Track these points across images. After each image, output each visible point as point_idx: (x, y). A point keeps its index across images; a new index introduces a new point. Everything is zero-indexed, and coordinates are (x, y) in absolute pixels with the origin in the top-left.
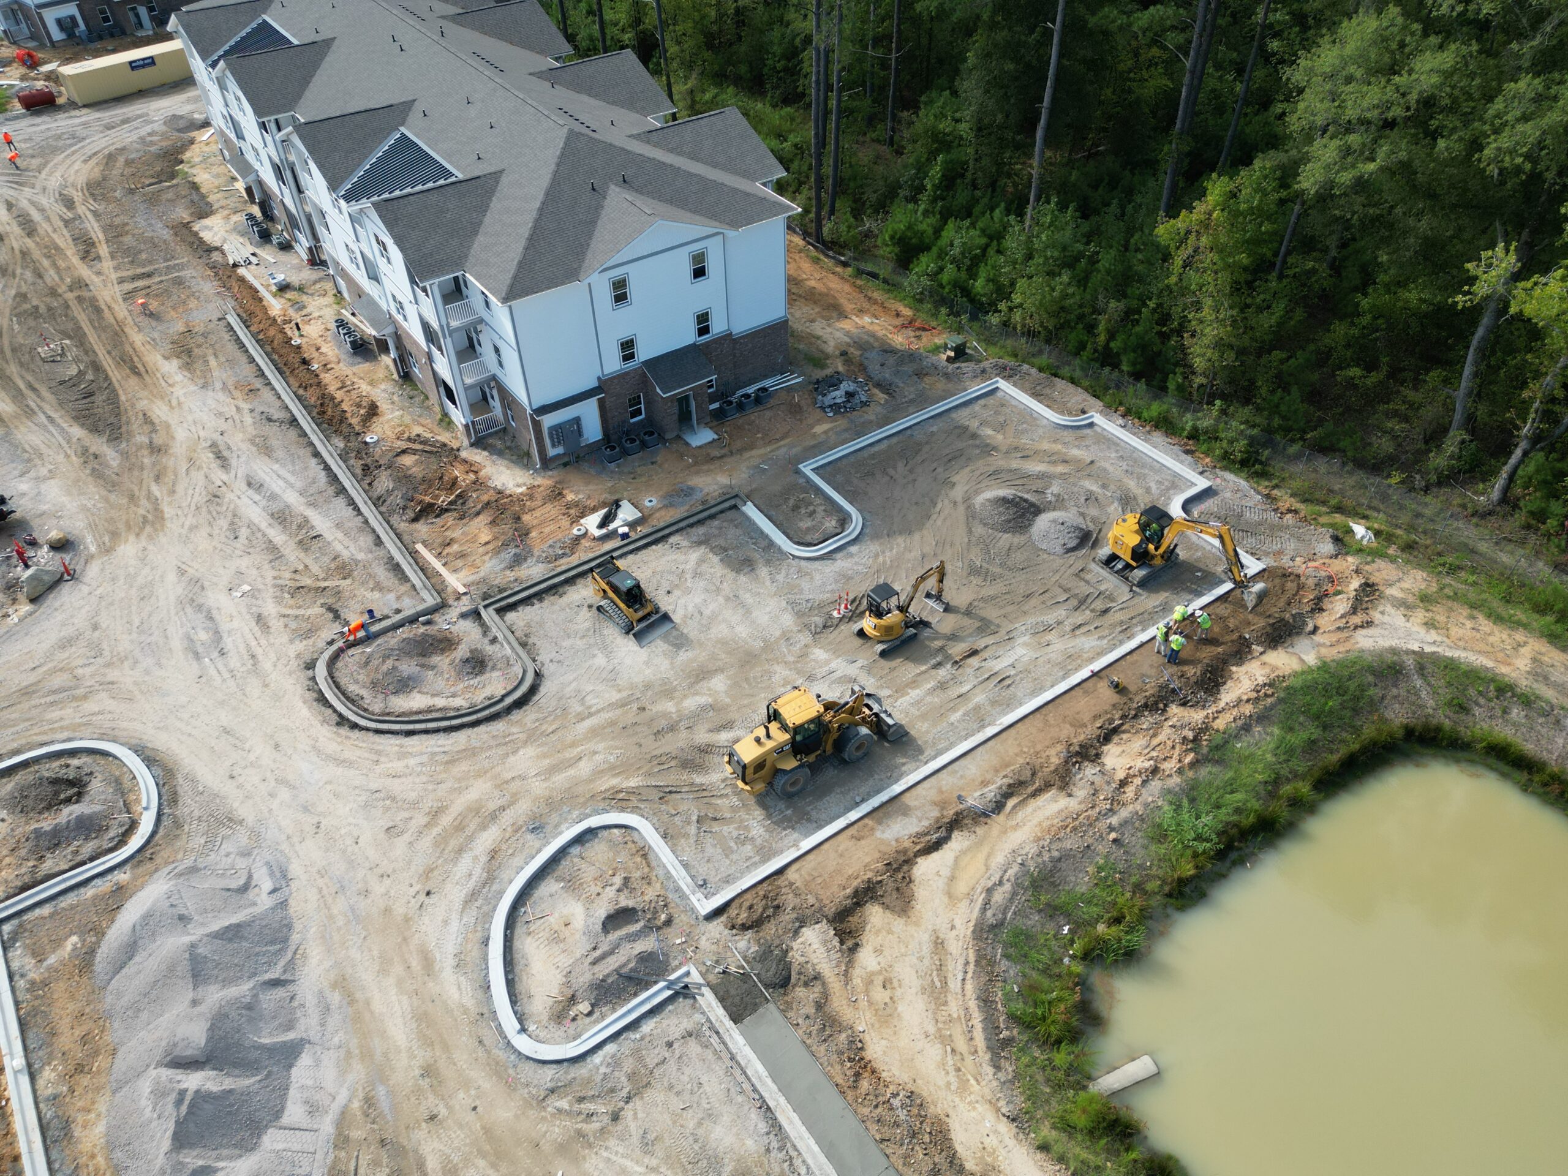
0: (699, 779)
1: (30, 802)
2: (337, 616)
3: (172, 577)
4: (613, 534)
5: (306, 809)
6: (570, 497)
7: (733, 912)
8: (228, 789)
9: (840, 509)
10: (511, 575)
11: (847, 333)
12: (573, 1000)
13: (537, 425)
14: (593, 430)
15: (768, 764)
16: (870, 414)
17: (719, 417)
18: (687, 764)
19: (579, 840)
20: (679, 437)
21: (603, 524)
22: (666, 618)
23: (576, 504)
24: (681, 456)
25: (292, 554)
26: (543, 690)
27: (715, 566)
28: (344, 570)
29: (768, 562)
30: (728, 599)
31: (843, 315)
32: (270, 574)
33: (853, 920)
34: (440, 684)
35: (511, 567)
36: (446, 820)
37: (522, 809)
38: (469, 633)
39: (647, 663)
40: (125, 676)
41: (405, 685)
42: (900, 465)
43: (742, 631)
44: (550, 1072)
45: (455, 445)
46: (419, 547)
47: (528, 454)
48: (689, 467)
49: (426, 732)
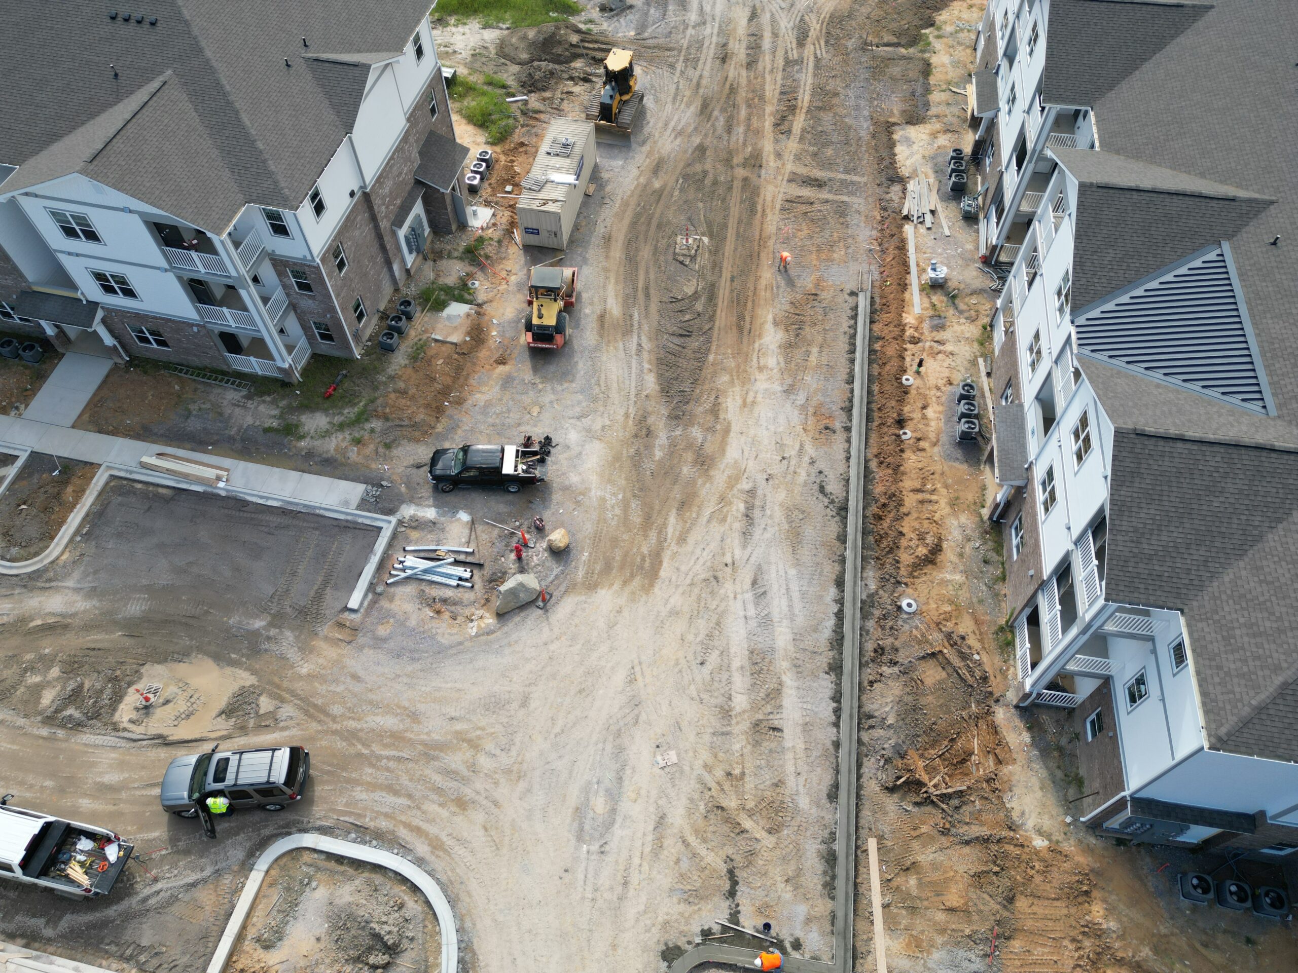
6: (1098, 913)
28: (777, 815)
32: (704, 753)
40: (511, 805)
45: (997, 689)
46: (872, 845)
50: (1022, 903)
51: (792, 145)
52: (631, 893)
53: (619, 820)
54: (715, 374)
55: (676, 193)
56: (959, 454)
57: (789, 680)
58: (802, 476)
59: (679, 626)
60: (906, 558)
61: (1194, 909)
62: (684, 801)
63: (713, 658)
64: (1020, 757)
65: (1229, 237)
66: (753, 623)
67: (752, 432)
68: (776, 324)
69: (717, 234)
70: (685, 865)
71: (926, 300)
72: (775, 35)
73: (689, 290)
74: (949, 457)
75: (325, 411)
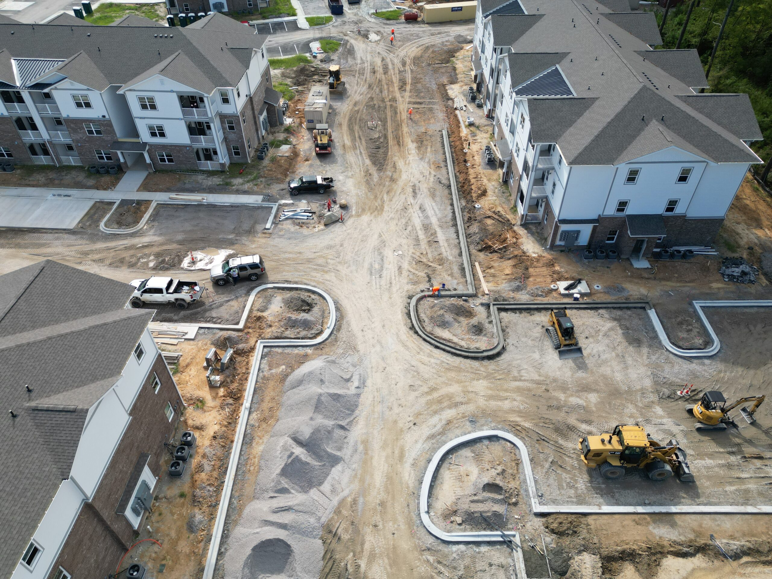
0: (561, 441)
1: (292, 305)
2: (429, 281)
3: (376, 236)
4: (570, 296)
5: (383, 359)
6: (557, 268)
7: (550, 519)
8: (359, 334)
9: (708, 335)
10: (512, 295)
11: (758, 238)
12: (455, 512)
13: (557, 227)
14: (584, 239)
15: (603, 456)
16: (752, 289)
17: (657, 256)
18: (557, 430)
19: (490, 438)
20: (628, 259)
21: (567, 289)
22: (580, 350)
23: (558, 273)
24: (625, 270)
25: (424, 245)
26: (503, 357)
27: (618, 335)
28: (441, 261)
29: (650, 346)
30: (617, 355)
31: (760, 226)
32: (412, 250)
34: (459, 331)
35: (513, 291)
36: (436, 395)
37: (470, 408)
38: (481, 314)
39: (560, 369)
40: (344, 270)
41: (444, 324)
42: (759, 327)
43: (618, 377)
44: (431, 540)
45: (513, 222)
46: (477, 264)
47: (546, 239)
48: (627, 277)
49: (444, 350)
50: (531, 270)
51: (407, 94)
52: (393, 285)
53: (384, 269)
54: (392, 158)
55: (365, 111)
56: (488, 167)
57: (438, 230)
58: (432, 179)
59: (395, 222)
60: (474, 195)
61: (589, 262)
62: (407, 262)
63: (409, 228)
64: (525, 237)
65: (558, 63)
66: (422, 218)
67: (410, 171)
68: (412, 142)
69: (384, 121)
70: (411, 277)
71: (468, 130)
72: (393, 64)
73: (377, 136)
74: (485, 169)
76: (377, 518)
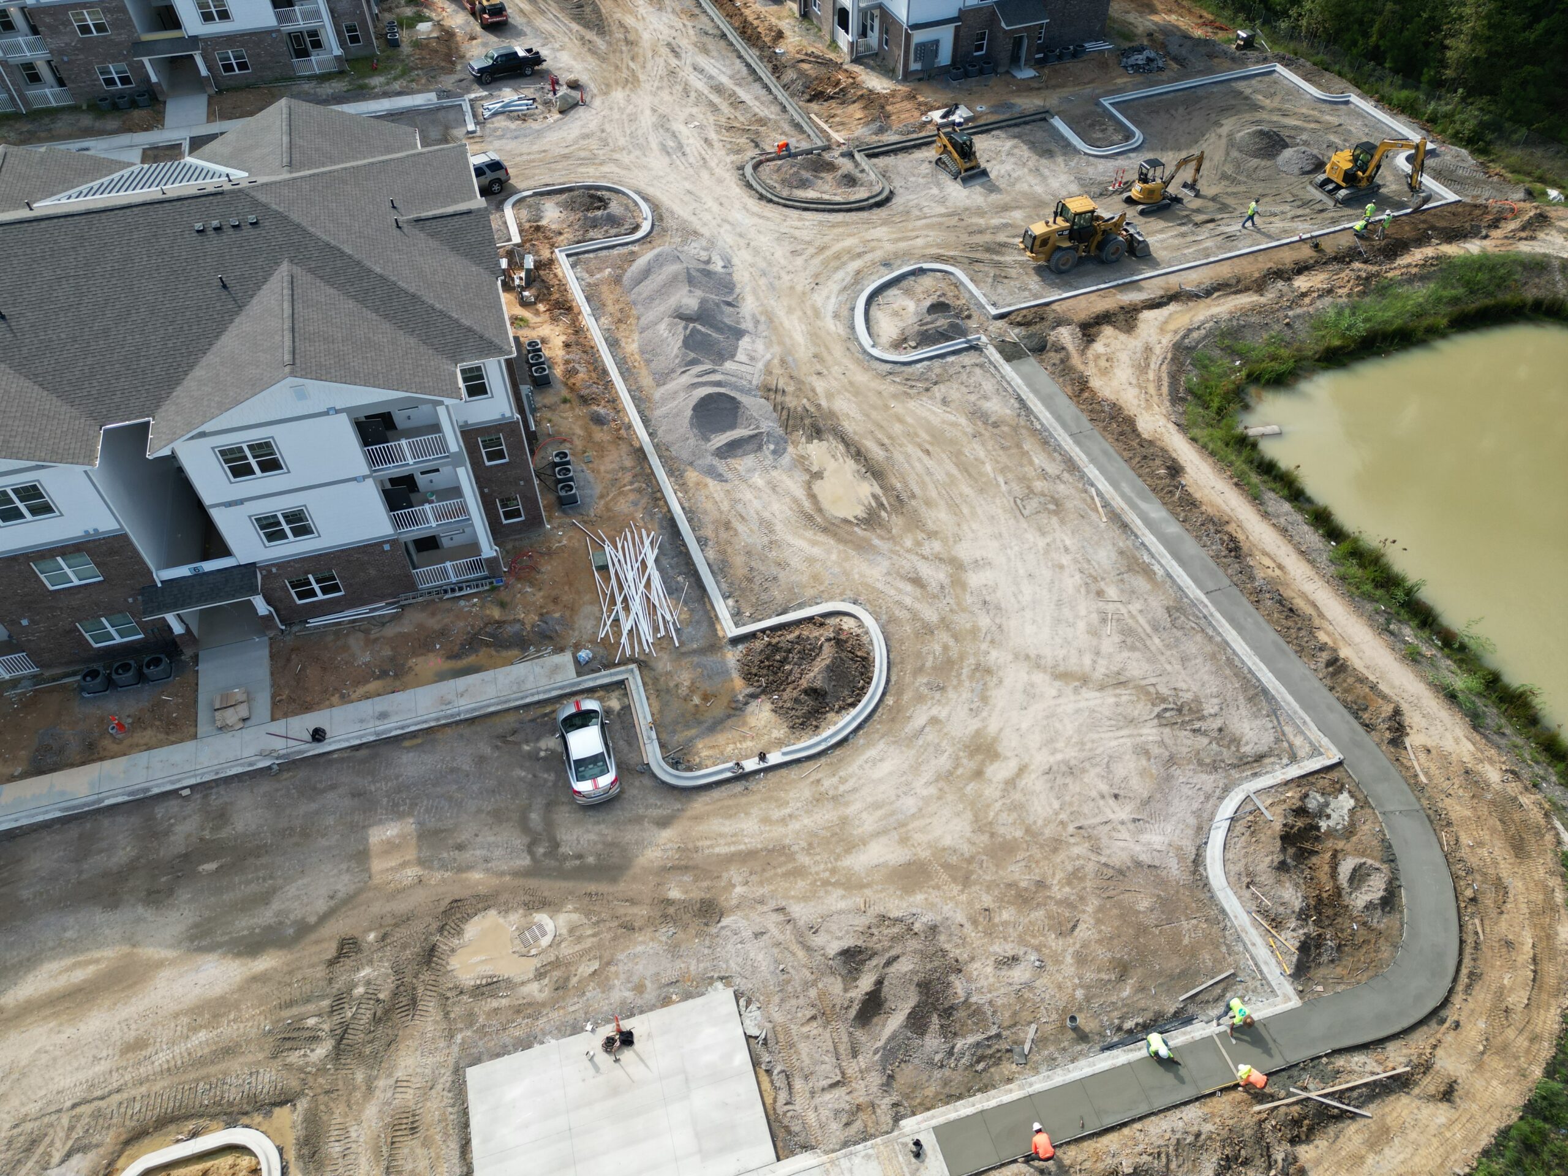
0: (996, 258)
1: (576, 206)
2: (757, 146)
3: (648, 112)
4: (953, 124)
5: (741, 235)
6: (921, 99)
7: (1012, 317)
8: (692, 219)
9: (1127, 129)
10: (875, 138)
11: (1156, 24)
12: (905, 340)
13: (908, 37)
14: (945, 56)
15: (1051, 242)
16: (1164, 76)
17: (1040, 64)
18: (988, 249)
19: (913, 273)
20: (1008, 72)
21: (944, 117)
22: (984, 173)
23: (926, 104)
24: (1008, 84)
25: (725, 107)
26: (894, 201)
27: (1024, 151)
28: (762, 122)
29: (1065, 154)
30: (1031, 170)
31: (1154, 11)
32: (712, 119)
33: (1093, 330)
34: (826, 187)
35: (876, 134)
36: (828, 253)
37: (878, 255)
38: (846, 165)
39: (968, 197)
40: (626, 159)
41: (804, 184)
42: (1181, 110)
43: (1039, 189)
44: (888, 367)
45: (839, 61)
46: (812, 116)
47: (893, 71)
48: (1013, 92)
49: (816, 210)
50: (889, 108)
52: (708, 160)
53: (685, 146)
57: (737, 89)
58: (691, 32)
59: (666, 91)
60: (767, 39)
61: (960, 84)
62: (713, 132)
63: (693, 95)
64: (863, 73)
66: (705, 80)
67: (651, 27)
70: (728, 146)
75: (380, 75)
76: (819, 367)
